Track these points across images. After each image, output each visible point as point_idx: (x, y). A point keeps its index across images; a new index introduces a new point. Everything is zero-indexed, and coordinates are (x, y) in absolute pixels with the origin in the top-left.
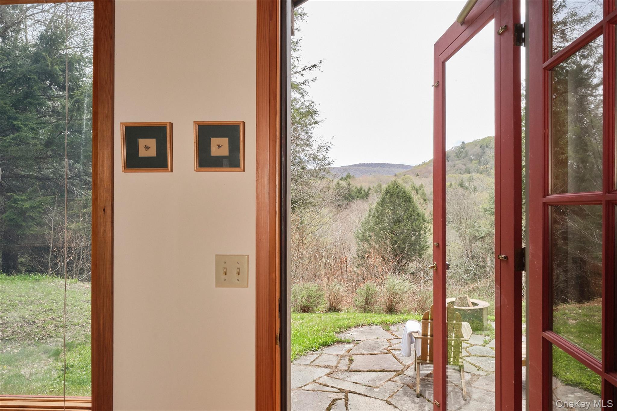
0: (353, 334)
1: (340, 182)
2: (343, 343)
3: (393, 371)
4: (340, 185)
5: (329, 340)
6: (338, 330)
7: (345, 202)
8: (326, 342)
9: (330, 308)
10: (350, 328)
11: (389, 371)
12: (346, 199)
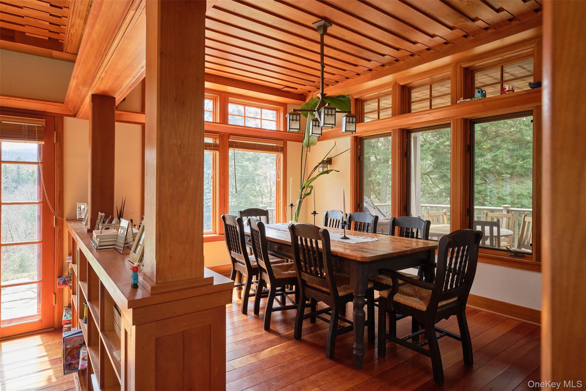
7: (14, 184)
12: (16, 181)
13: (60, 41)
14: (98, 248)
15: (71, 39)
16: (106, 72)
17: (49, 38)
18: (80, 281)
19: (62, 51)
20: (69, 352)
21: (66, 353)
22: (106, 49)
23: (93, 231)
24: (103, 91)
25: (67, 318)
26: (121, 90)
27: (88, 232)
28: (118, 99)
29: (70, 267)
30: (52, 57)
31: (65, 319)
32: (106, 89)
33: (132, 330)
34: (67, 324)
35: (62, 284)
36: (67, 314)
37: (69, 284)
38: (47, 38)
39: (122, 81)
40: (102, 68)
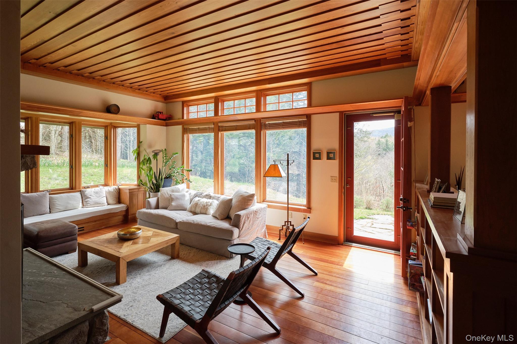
0: (376, 217)
1: (381, 139)
2: (370, 219)
3: (391, 230)
4: (381, 141)
5: (364, 217)
6: (368, 214)
7: (384, 152)
8: (362, 217)
9: (366, 208)
10: (374, 214)
11: (389, 229)
12: (385, 150)
13: (409, 55)
14: (432, 206)
15: (416, 51)
16: (440, 71)
17: (401, 55)
18: (421, 227)
19: (410, 61)
20: (413, 275)
21: (411, 276)
22: (438, 55)
23: (431, 193)
24: (440, 84)
25: (413, 252)
26: (455, 80)
27: (427, 192)
28: (453, 88)
29: (416, 215)
30: (403, 67)
31: (412, 252)
32: (442, 82)
33: (451, 275)
34: (413, 255)
35: (410, 226)
36: (413, 248)
37: (415, 228)
38: (400, 56)
39: (456, 73)
40: (437, 69)
